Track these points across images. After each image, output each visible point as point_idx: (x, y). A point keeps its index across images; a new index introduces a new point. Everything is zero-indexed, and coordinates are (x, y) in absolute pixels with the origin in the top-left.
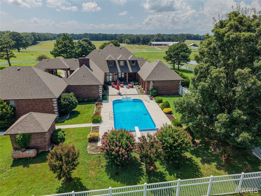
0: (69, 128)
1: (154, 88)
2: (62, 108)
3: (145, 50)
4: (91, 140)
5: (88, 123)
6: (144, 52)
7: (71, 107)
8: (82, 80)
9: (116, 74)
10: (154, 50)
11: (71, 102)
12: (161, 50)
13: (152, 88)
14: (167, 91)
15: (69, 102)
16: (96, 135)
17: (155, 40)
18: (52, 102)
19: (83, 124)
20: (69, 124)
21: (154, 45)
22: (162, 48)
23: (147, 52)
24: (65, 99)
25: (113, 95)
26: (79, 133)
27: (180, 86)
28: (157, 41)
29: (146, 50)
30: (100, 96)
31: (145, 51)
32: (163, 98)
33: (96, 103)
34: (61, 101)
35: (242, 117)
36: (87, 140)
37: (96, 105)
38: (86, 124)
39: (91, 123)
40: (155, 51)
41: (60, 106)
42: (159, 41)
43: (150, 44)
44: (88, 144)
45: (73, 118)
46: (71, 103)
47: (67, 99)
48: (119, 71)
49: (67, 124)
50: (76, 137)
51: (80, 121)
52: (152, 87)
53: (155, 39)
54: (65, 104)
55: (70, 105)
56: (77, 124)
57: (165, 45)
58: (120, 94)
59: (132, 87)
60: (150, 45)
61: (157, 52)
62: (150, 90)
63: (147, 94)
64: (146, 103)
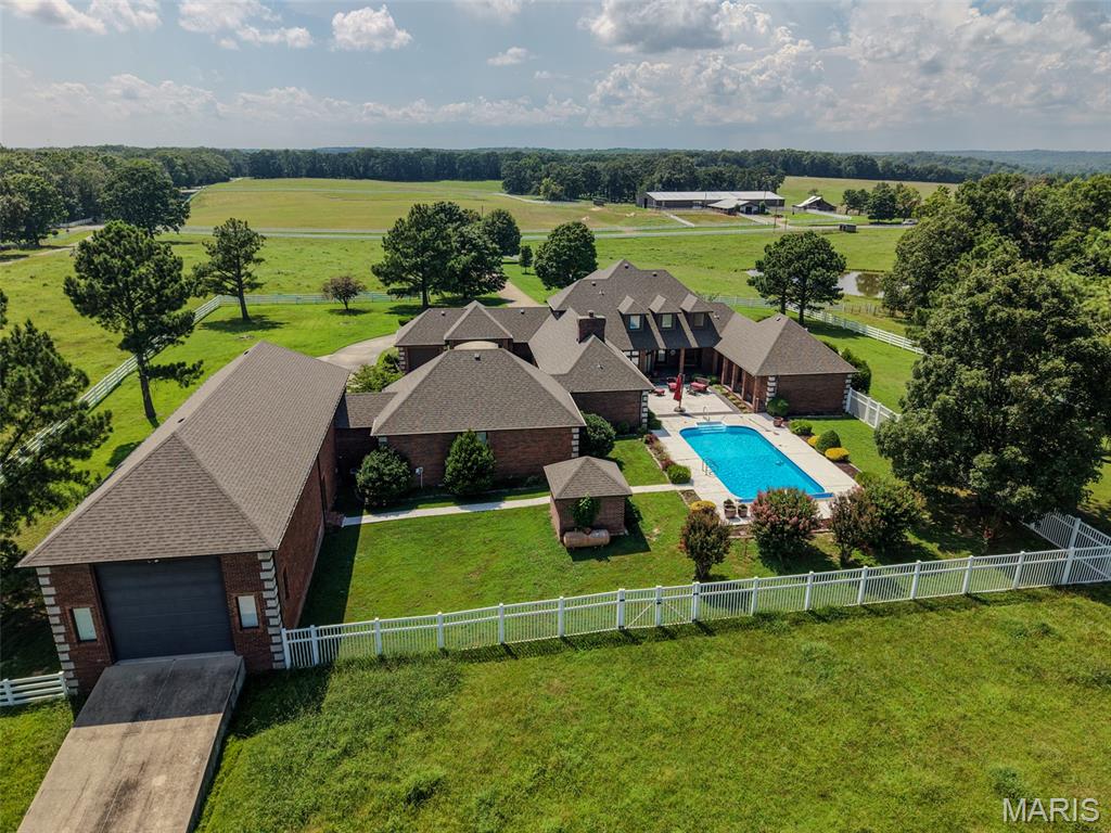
1: (778, 396)
3: (631, 228)
6: (628, 234)
10: (667, 227)
12: (693, 225)
13: (773, 395)
17: (660, 181)
21: (659, 203)
22: (696, 218)
23: (639, 234)
25: (665, 416)
27: (848, 389)
28: (669, 186)
29: (635, 228)
31: (629, 232)
32: (811, 423)
33: (643, 437)
35: (1020, 458)
37: (647, 442)
40: (669, 230)
42: (679, 187)
43: (646, 200)
48: (660, 343)
51: (641, 480)
52: (773, 392)
53: (662, 178)
56: (638, 485)
57: (704, 204)
58: (682, 412)
59: (704, 391)
60: (646, 204)
61: (679, 236)
62: (768, 400)
63: (758, 412)
64: (769, 436)
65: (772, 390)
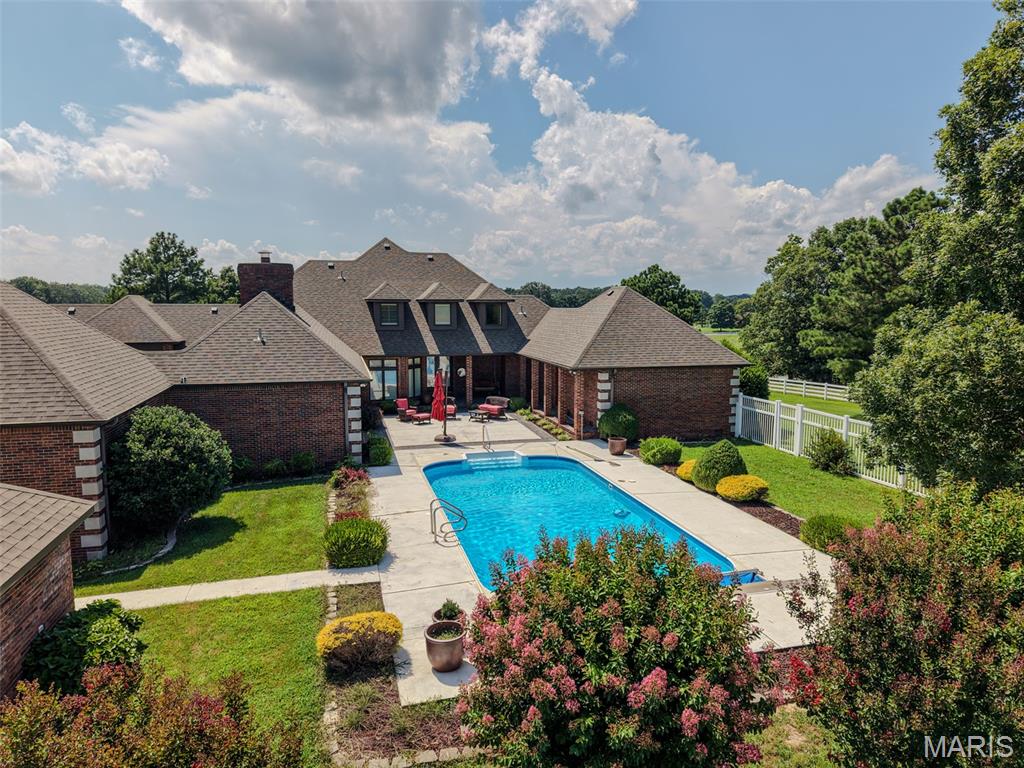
0: (174, 602)
1: (618, 404)
2: (130, 489)
4: (345, 662)
5: (303, 569)
7: (192, 480)
8: (257, 358)
9: (413, 367)
11: (189, 454)
13: (608, 406)
14: (678, 422)
15: (179, 449)
16: (379, 625)
18: (64, 453)
19: (267, 574)
20: (173, 584)
24: (154, 433)
25: (414, 447)
26: (251, 629)
27: (736, 396)
30: (351, 443)
32: (679, 445)
33: (336, 475)
34: (128, 444)
36: (311, 670)
37: (338, 485)
38: (290, 575)
39: (320, 567)
41: (118, 476)
44: (323, 700)
45: (198, 549)
46: (194, 460)
47: (169, 434)
48: (432, 348)
49: (158, 585)
50: (227, 656)
51: (249, 564)
52: (608, 401)
54: (153, 466)
55: (185, 468)
56: (230, 578)
58: (449, 442)
59: (498, 416)
62: (599, 415)
63: (585, 439)
64: (603, 470)
65: (605, 396)
